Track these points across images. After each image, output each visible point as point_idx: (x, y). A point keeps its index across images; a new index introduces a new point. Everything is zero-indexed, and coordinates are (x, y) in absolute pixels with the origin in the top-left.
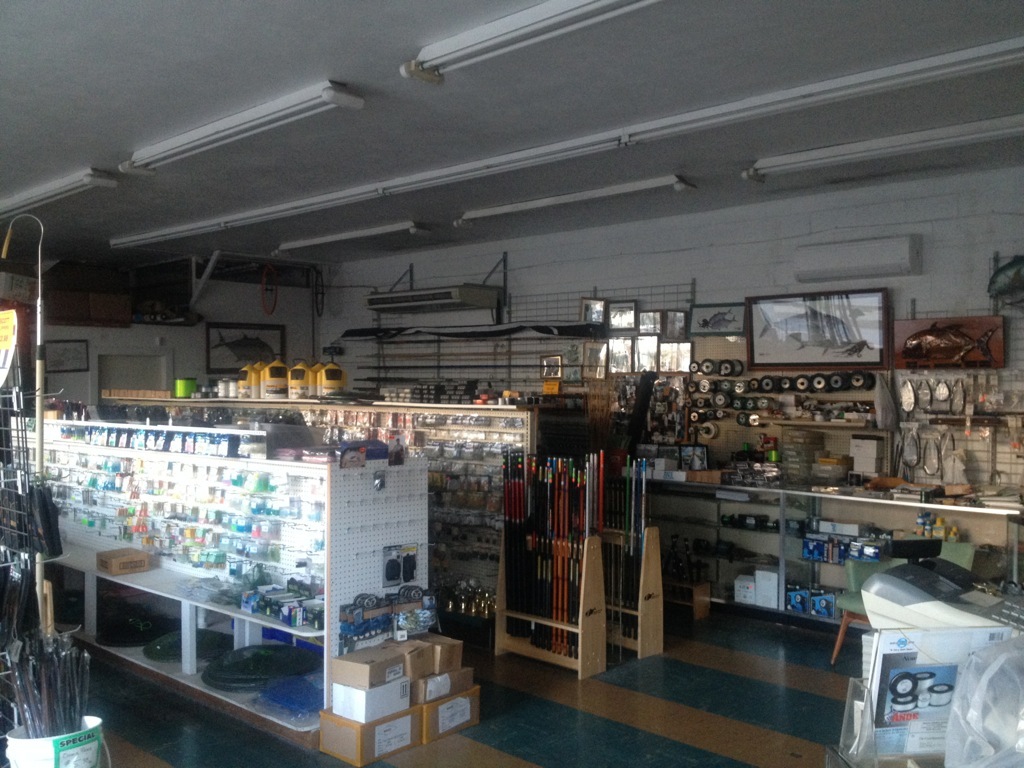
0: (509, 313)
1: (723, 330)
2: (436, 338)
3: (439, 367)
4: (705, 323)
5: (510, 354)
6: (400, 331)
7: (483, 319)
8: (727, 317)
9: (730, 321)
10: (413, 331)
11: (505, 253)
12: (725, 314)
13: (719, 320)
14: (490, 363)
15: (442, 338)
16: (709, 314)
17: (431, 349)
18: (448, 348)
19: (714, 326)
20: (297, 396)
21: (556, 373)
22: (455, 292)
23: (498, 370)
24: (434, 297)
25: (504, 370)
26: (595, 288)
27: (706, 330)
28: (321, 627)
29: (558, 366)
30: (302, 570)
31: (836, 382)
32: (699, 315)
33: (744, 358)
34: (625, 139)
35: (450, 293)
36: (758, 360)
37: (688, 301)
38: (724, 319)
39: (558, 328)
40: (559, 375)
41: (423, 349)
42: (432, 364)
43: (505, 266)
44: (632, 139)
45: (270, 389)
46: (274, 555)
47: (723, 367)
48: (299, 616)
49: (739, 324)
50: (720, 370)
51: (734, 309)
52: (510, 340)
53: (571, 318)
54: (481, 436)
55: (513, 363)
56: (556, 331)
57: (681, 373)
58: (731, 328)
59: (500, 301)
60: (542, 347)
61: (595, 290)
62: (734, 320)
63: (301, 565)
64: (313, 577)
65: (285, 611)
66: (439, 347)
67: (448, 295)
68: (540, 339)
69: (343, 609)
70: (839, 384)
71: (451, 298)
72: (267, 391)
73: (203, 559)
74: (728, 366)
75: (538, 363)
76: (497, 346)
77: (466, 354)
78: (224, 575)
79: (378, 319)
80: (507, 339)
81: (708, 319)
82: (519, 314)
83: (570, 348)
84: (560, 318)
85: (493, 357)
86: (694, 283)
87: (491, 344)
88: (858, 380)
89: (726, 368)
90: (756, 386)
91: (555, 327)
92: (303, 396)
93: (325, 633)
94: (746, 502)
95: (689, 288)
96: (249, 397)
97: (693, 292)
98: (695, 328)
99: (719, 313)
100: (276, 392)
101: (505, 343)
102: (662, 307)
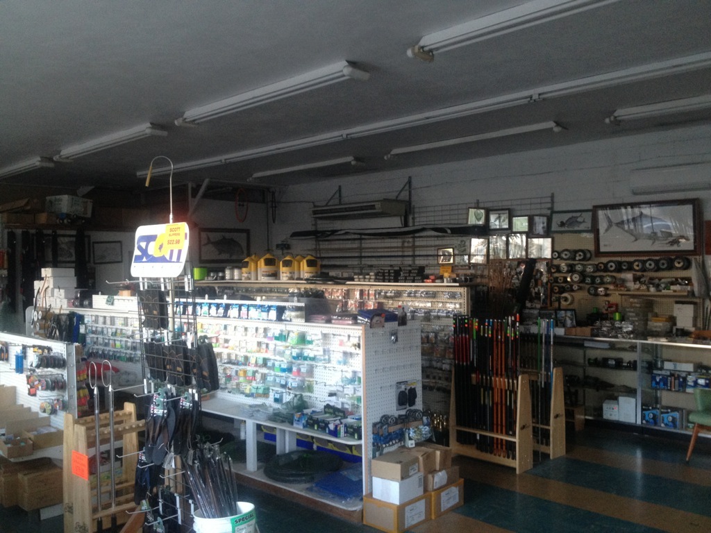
0: (413, 219)
1: (576, 228)
2: (359, 236)
3: (361, 257)
4: (562, 224)
5: (414, 247)
6: (334, 232)
7: (394, 223)
8: (579, 220)
9: (581, 223)
10: (343, 232)
11: (410, 177)
12: (577, 217)
13: (572, 222)
14: (400, 254)
15: (363, 237)
16: (565, 217)
17: (356, 245)
18: (367, 244)
19: (570, 225)
20: (287, 278)
21: (449, 260)
22: (378, 205)
23: (406, 259)
24: (362, 208)
25: (410, 259)
26: (478, 201)
27: (563, 229)
28: (360, 438)
29: (451, 255)
30: (334, 398)
31: (663, 264)
32: (556, 219)
33: (592, 247)
34: (535, 97)
35: (374, 205)
36: (602, 249)
37: (549, 209)
38: (577, 221)
39: (451, 229)
40: (452, 261)
41: (349, 245)
42: (356, 255)
43: (410, 187)
44: (541, 97)
45: (265, 273)
46: (310, 389)
47: (577, 255)
48: (342, 430)
49: (588, 225)
50: (575, 256)
51: (584, 214)
52: (414, 237)
53: (460, 222)
54: (429, 305)
55: (417, 253)
56: (449, 231)
57: (545, 259)
58: (582, 227)
59: (406, 209)
60: (438, 242)
61: (478, 202)
62: (584, 222)
63: (331, 395)
64: (343, 404)
65: (332, 427)
66: (361, 243)
67: (373, 207)
68: (437, 237)
69: (375, 425)
70: (666, 266)
71: (375, 209)
72: (263, 275)
73: (254, 391)
74: (581, 254)
75: (436, 253)
76: (403, 242)
77: (381, 248)
78: (270, 401)
79: (315, 225)
80: (411, 237)
81: (565, 221)
82: (420, 220)
83: (459, 243)
84: (453, 222)
85: (401, 249)
86: (552, 197)
87: (400, 240)
88: (679, 263)
89: (580, 255)
90: (602, 268)
91: (449, 228)
92: (291, 278)
93: (362, 442)
94: (606, 349)
95: (549, 200)
96: (250, 279)
97: (553, 202)
98: (554, 227)
99: (573, 217)
100: (269, 276)
101: (411, 240)
102: (528, 213)
